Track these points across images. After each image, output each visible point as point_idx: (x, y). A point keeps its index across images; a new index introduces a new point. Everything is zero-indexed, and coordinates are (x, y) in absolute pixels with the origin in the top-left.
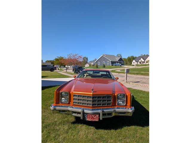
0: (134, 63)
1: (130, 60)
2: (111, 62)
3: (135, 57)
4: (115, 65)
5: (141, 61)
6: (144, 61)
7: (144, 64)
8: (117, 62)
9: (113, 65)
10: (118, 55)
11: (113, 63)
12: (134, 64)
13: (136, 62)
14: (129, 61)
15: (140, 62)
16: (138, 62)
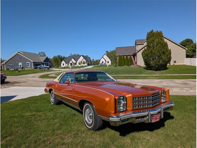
0: (63, 64)
1: (57, 61)
2: (34, 63)
3: (63, 57)
4: (40, 68)
5: (72, 62)
6: (75, 62)
7: (76, 66)
8: (42, 63)
9: (36, 68)
10: (40, 53)
11: (36, 65)
12: (63, 66)
13: (66, 63)
14: (55, 62)
15: (71, 64)
16: (69, 64)
